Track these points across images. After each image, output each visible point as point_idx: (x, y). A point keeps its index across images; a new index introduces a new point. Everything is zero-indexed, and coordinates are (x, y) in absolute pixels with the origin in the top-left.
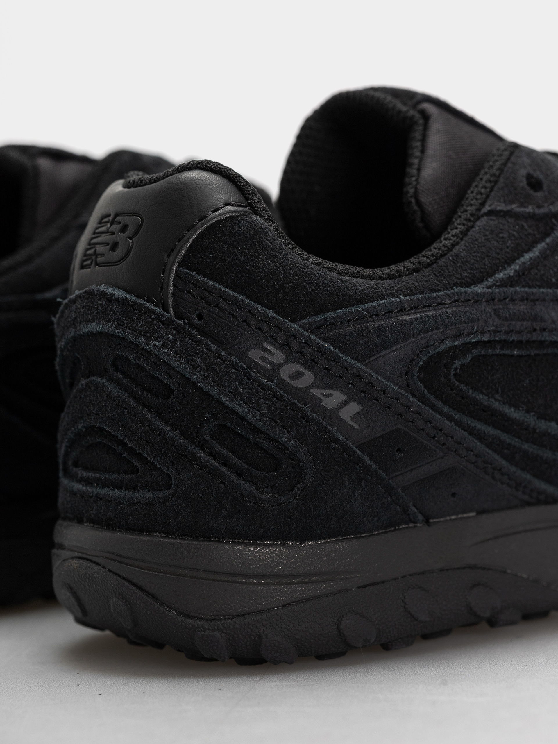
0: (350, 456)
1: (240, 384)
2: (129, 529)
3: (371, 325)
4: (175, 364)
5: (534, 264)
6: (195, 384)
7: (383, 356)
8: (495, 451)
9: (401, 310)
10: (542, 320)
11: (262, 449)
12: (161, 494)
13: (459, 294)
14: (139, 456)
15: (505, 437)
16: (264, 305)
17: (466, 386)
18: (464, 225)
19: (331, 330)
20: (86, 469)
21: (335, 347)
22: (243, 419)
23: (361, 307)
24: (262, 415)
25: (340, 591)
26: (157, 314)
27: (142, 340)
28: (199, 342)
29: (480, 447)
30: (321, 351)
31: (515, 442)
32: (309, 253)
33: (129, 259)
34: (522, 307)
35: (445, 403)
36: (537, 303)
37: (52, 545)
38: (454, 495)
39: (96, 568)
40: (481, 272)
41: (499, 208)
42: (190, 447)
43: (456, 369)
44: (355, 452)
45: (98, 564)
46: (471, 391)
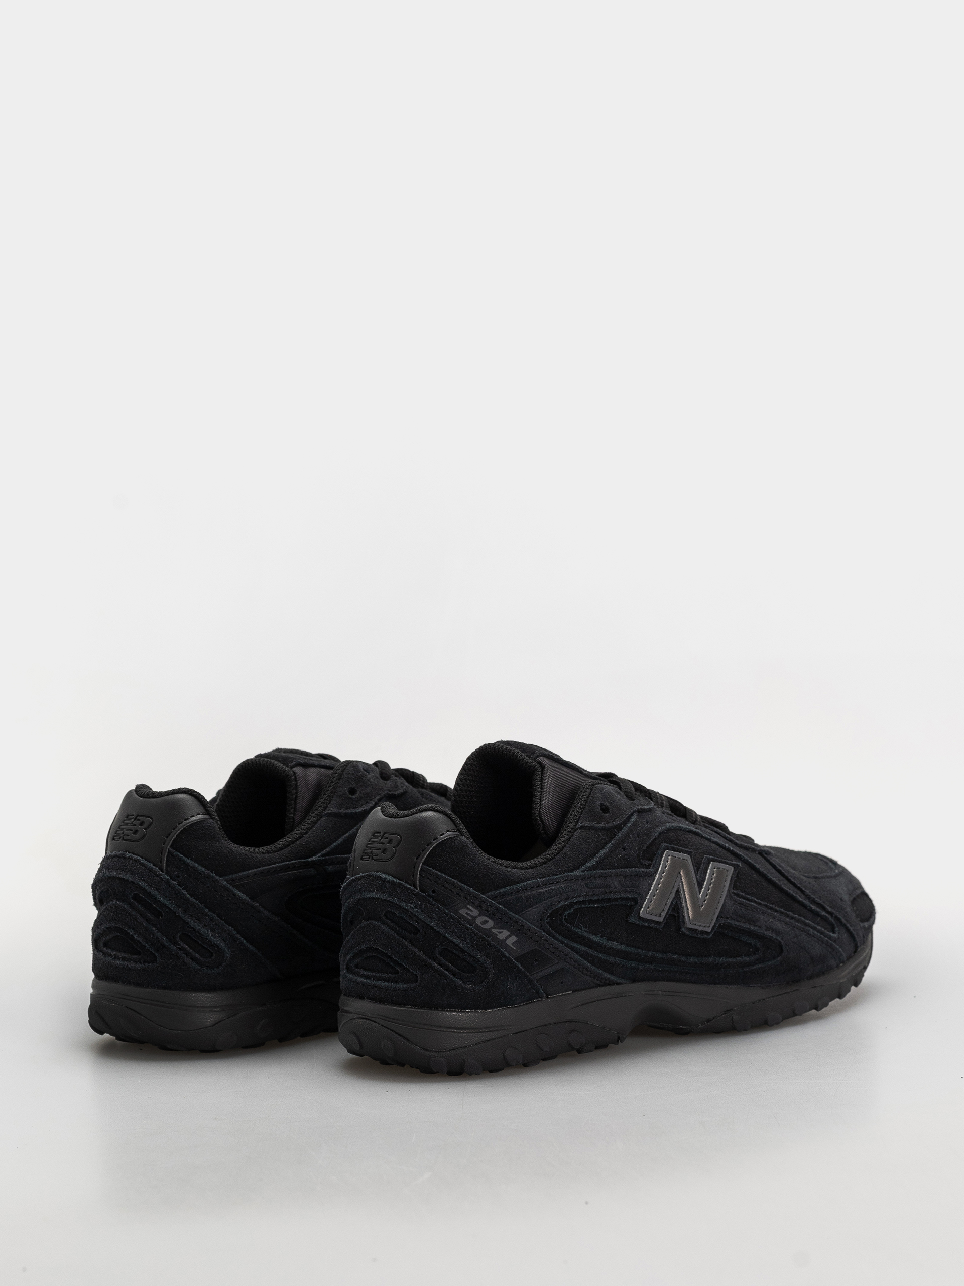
0: (511, 964)
1: (456, 927)
2: (393, 1003)
3: (523, 895)
4: (422, 917)
5: (606, 856)
6: (432, 928)
7: (529, 911)
8: (584, 959)
9: (538, 886)
10: (610, 887)
11: (466, 961)
12: (412, 985)
13: (568, 876)
14: (400, 965)
15: (590, 951)
16: (468, 885)
17: (570, 924)
18: (568, 835)
19: (503, 898)
20: (365, 969)
21: (505, 907)
22: (457, 946)
23: (519, 886)
24: (467, 944)
25: (504, 1036)
26: (411, 890)
27: (403, 904)
28: (434, 905)
29: (577, 957)
30: (497, 909)
31: (595, 954)
32: (489, 855)
33: (394, 859)
34: (599, 881)
35: (560, 934)
36: (607, 878)
37: (338, 1009)
38: (562, 983)
39: (374, 1024)
40: (578, 863)
41: (586, 825)
42: (429, 961)
43: (565, 916)
44: (514, 962)
45: (375, 1022)
46: (573, 928)
